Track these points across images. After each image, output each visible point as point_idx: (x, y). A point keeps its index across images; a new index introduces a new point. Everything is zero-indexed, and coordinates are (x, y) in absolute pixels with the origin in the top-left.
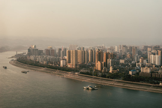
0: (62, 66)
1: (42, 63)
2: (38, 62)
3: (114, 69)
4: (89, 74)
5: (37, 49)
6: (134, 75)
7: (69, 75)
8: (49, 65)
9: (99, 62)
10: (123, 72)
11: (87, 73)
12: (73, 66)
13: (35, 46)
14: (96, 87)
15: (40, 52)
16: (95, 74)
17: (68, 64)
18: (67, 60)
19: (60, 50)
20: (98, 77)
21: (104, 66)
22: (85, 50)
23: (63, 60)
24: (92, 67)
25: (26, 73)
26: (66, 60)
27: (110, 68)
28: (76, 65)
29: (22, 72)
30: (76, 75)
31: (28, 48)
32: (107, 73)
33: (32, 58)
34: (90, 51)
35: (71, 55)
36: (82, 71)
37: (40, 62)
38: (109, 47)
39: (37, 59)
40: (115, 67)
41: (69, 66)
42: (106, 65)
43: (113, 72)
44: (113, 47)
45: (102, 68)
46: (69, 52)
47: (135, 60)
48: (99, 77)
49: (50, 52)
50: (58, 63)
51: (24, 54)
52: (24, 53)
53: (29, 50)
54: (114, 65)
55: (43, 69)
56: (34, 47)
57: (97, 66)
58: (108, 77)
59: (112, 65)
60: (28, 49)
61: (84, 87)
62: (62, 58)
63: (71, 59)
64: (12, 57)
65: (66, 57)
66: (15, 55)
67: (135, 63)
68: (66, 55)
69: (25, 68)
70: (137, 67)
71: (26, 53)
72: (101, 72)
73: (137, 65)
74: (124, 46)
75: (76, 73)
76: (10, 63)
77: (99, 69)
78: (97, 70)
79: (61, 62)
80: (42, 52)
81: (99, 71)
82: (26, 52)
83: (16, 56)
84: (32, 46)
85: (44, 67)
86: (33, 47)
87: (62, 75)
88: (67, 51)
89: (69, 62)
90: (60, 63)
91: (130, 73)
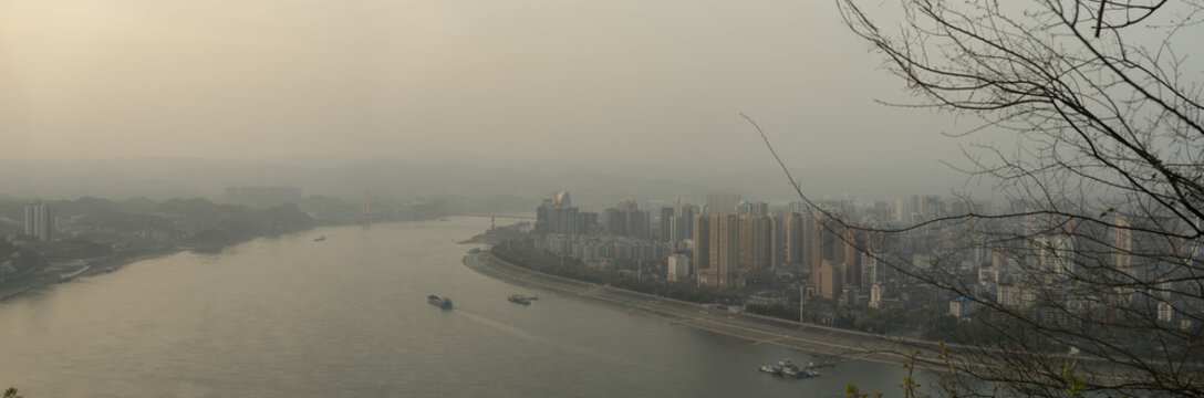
0: (675, 279)
1: (591, 264)
2: (578, 261)
3: (890, 293)
4: (784, 314)
5: (576, 210)
6: (972, 315)
7: (704, 316)
8: (622, 275)
9: (825, 263)
10: (926, 306)
11: (777, 311)
12: (721, 282)
13: (567, 196)
14: (812, 368)
15: (586, 222)
16: (810, 312)
17: (699, 271)
18: (696, 253)
19: (667, 212)
20: (822, 324)
21: (849, 280)
22: (770, 215)
23: (679, 253)
24: (798, 286)
25: (528, 304)
26: (689, 254)
27: (873, 291)
28: (734, 275)
29: (509, 299)
30: (731, 315)
31: (539, 205)
32: (860, 308)
33: (554, 243)
34: (788, 220)
35: (712, 232)
36: (755, 299)
37: (585, 259)
38: (871, 205)
39: (575, 247)
40: (893, 284)
41: (704, 280)
42: (856, 277)
43: (883, 305)
44: (885, 204)
45: (838, 291)
46: (705, 222)
47: (973, 259)
48: (826, 324)
49: (626, 219)
50: (659, 266)
51: (522, 230)
52: (522, 225)
53: (542, 212)
54: (887, 278)
55: (594, 290)
56: (563, 199)
57: (818, 282)
58: (863, 329)
59: (879, 278)
60: (539, 209)
61: (764, 368)
62: (676, 245)
63: (712, 252)
64: (475, 240)
65: (692, 243)
66: (488, 232)
67: (976, 269)
68: (691, 237)
69: (523, 284)
70: (984, 283)
71: (528, 224)
72: (834, 304)
73: (980, 277)
74: (932, 201)
75: (733, 309)
76: (464, 261)
77: (827, 290)
78: (816, 300)
79: (672, 262)
80: (595, 222)
81: (828, 301)
82: (532, 218)
83: (490, 234)
84: (556, 195)
85: (599, 281)
86: (560, 196)
87: (673, 316)
88: (696, 217)
89: (705, 263)
90: (665, 264)
91: (955, 309)
